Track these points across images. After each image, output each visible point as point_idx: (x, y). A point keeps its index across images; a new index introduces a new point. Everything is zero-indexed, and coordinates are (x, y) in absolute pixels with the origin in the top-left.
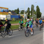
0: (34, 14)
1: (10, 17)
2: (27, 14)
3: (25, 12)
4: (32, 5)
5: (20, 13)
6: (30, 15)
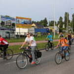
0: (69, 27)
1: (34, 31)
2: (58, 26)
3: (56, 23)
4: (66, 13)
5: (48, 25)
6: (64, 27)
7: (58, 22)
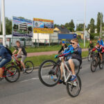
0: (103, 31)
1: (57, 38)
2: (89, 31)
3: (86, 27)
4: (99, 14)
6: (96, 32)
7: (89, 25)
